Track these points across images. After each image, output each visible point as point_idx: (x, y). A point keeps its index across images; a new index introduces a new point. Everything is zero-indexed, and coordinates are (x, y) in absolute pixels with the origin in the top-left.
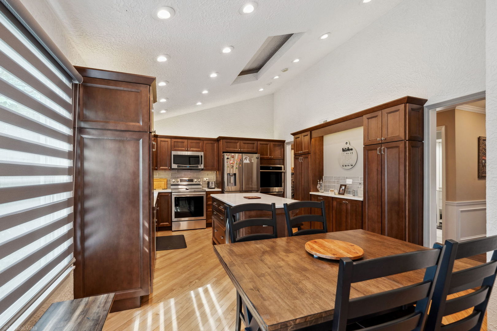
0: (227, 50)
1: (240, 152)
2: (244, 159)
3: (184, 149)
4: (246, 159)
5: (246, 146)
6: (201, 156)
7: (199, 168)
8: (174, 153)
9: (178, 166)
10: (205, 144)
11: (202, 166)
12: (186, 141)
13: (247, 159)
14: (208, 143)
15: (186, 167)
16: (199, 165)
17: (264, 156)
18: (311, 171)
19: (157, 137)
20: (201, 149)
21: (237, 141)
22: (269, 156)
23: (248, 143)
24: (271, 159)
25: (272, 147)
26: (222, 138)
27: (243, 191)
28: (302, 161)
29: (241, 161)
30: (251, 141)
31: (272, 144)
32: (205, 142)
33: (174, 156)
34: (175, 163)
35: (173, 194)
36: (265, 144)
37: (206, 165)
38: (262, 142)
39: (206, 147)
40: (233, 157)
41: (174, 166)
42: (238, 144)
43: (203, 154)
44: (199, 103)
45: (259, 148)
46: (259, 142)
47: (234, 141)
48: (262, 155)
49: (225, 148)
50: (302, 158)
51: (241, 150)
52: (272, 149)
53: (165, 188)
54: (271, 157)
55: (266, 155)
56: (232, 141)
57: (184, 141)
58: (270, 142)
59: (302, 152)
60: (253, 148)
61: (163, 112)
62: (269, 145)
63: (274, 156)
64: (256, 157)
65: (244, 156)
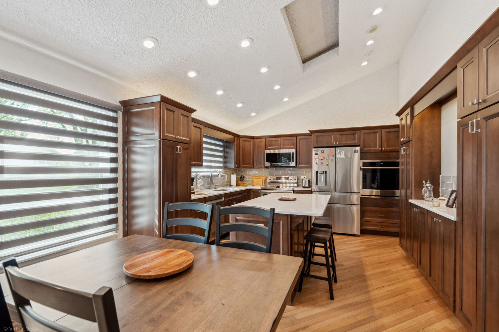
0: (245, 44)
1: (335, 145)
2: (337, 154)
3: (277, 147)
4: (340, 153)
5: (344, 138)
6: (293, 154)
7: (291, 165)
8: (268, 151)
9: (270, 164)
10: (298, 141)
11: (294, 164)
12: (279, 139)
13: (342, 154)
14: (302, 139)
15: (278, 165)
16: (290, 163)
17: (371, 148)
18: (413, 167)
19: (253, 138)
20: (293, 146)
21: (331, 133)
22: (379, 148)
23: (346, 134)
24: (381, 151)
25: (384, 135)
26: (312, 132)
27: (335, 192)
28: (404, 153)
29: (333, 156)
30: (350, 132)
31: (384, 131)
32: (299, 138)
33: (267, 154)
34: (267, 161)
35: (262, 191)
36: (372, 133)
37: (298, 163)
38: (367, 131)
39: (300, 143)
40: (323, 152)
41: (267, 164)
42: (333, 136)
43: (294, 151)
44: (286, 99)
45: (362, 138)
46: (363, 132)
47: (327, 133)
48: (368, 148)
49: (316, 143)
50: (404, 148)
51: (336, 143)
52: (384, 138)
53: (263, 185)
54: (381, 149)
55: (373, 148)
56: (325, 134)
57: (277, 139)
58: (380, 130)
59: (404, 139)
60: (354, 140)
61: (253, 114)
62: (378, 133)
63: (387, 147)
64: (355, 151)
65: (339, 150)
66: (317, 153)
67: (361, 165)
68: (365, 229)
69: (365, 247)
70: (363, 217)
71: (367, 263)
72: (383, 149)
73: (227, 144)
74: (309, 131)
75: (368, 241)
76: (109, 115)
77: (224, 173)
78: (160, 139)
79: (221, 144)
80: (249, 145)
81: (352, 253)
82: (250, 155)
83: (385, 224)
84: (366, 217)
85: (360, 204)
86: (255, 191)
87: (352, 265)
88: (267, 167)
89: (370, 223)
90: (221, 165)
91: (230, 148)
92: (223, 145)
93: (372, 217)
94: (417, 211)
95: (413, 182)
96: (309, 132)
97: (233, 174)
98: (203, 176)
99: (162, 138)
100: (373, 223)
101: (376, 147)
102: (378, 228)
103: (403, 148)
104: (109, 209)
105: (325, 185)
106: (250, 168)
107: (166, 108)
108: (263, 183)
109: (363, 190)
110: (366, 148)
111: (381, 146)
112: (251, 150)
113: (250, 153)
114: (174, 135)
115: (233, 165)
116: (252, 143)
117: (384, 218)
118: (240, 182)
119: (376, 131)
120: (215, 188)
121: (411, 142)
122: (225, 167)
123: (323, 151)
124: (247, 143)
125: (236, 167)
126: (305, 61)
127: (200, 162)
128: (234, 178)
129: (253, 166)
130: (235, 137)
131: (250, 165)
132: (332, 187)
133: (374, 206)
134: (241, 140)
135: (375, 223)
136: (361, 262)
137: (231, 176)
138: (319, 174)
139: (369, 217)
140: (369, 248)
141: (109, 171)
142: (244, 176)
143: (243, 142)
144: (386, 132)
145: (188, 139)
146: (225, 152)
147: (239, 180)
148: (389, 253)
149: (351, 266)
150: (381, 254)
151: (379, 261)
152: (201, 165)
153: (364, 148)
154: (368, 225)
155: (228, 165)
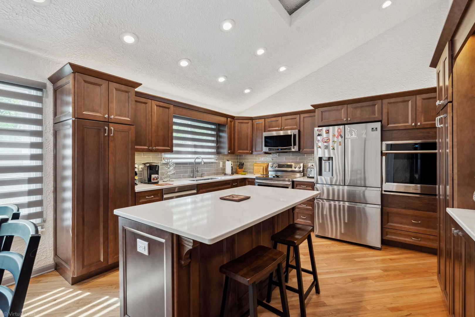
1: (346, 122)
2: (347, 134)
3: (278, 128)
4: (351, 132)
5: (359, 112)
6: (295, 136)
7: (293, 150)
8: (266, 134)
9: (269, 149)
10: (302, 119)
11: (296, 148)
12: (280, 118)
13: (353, 134)
14: (305, 117)
16: (292, 147)
17: (399, 123)
18: (455, 150)
19: (251, 119)
20: (295, 127)
21: (340, 107)
22: (412, 123)
23: (362, 107)
24: (416, 128)
25: (419, 103)
26: (316, 107)
27: (345, 185)
28: (442, 125)
29: (342, 137)
30: (367, 103)
31: (419, 97)
32: (302, 116)
33: (266, 137)
34: (266, 146)
35: (256, 181)
36: (400, 102)
37: (302, 147)
38: (393, 100)
39: (304, 122)
40: (328, 132)
41: (265, 149)
42: (343, 111)
43: (296, 132)
44: (282, 69)
45: (385, 111)
46: (385, 101)
47: (335, 107)
48: (394, 123)
49: (320, 120)
50: (442, 116)
51: (347, 120)
52: (419, 109)
53: (265, 174)
54: (416, 125)
55: (403, 123)
56: (332, 108)
57: (277, 119)
58: (413, 96)
59: (441, 102)
60: (374, 113)
61: (247, 91)
62: (410, 102)
63: (425, 121)
64: (373, 129)
65: (349, 129)
66: (320, 133)
67: (384, 148)
68: (390, 239)
69: (380, 271)
70: (388, 223)
71: (369, 307)
72: (419, 124)
73: (219, 128)
74: (312, 106)
75: (391, 259)
76: (32, 94)
77: (216, 160)
78: (74, 119)
79: (213, 127)
80: (246, 128)
81: (353, 280)
82: (248, 139)
83: (423, 236)
84: (392, 223)
85: (380, 204)
86: (250, 180)
87: (339, 307)
88: (266, 153)
89: (399, 232)
90: (213, 150)
91: (223, 131)
92: (215, 128)
93: (401, 224)
94: (457, 234)
95: (456, 177)
96: (312, 108)
97: (228, 161)
98: (177, 164)
99: (76, 117)
100: (402, 232)
101: (408, 122)
102: (412, 240)
103: (439, 117)
104: (28, 201)
105: (331, 175)
106: (247, 153)
107: (84, 81)
108: (265, 171)
109: (387, 183)
110: (391, 124)
111: (415, 120)
112: (249, 133)
113: (248, 136)
114: (101, 114)
115: (225, 151)
116: (250, 124)
117: (421, 227)
118: (239, 170)
119: (406, 98)
120: (202, 177)
121: (451, 104)
122: (218, 153)
123: (328, 130)
124: (244, 125)
125: (229, 152)
126: (291, 12)
127: (168, 146)
128: (229, 165)
129: (251, 152)
130: (227, 119)
131: (247, 150)
132: (340, 178)
133: (405, 208)
134: (237, 121)
135: (407, 233)
136: (361, 302)
137: (225, 163)
138: (323, 162)
139: (398, 223)
140: (386, 273)
141: (29, 158)
142: (243, 163)
143: (239, 124)
144: (424, 99)
145: (129, 119)
146: (218, 136)
147: (238, 167)
148: (419, 289)
149: (338, 310)
150: (402, 289)
151: (393, 306)
152: (171, 151)
153: (388, 124)
154: (395, 234)
155: (222, 151)
